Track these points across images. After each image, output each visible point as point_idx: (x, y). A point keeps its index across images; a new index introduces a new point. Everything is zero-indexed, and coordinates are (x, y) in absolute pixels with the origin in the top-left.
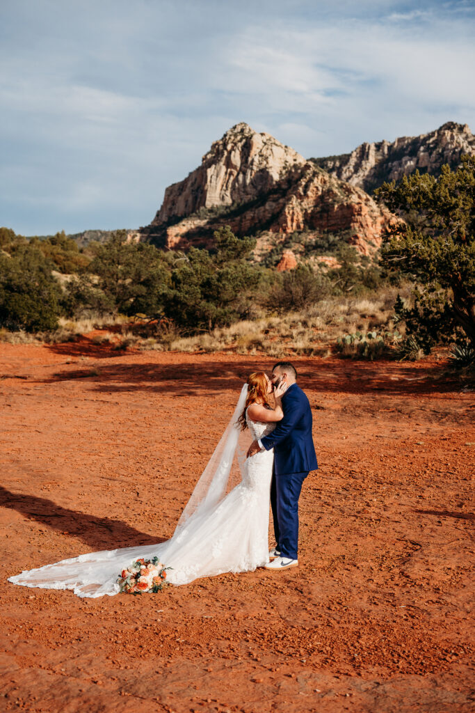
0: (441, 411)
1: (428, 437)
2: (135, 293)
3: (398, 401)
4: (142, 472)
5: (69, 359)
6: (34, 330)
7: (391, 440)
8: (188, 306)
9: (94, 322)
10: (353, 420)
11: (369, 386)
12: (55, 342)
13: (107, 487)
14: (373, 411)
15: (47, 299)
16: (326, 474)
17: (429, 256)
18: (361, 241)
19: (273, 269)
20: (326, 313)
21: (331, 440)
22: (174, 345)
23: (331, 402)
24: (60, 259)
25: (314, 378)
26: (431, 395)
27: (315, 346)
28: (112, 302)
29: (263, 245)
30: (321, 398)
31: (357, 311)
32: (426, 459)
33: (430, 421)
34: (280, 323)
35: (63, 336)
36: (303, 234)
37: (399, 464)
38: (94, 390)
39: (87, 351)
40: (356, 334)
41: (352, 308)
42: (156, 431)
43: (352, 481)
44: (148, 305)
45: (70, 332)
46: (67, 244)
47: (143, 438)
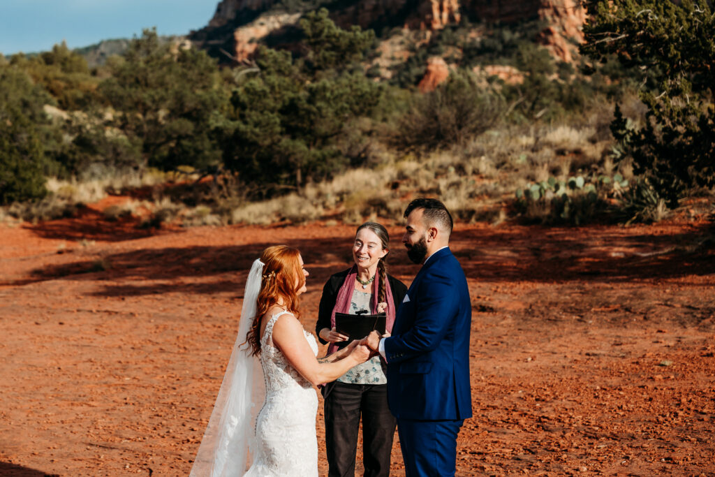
0: (701, 306)
1: (680, 353)
2: (175, 132)
3: (624, 293)
4: (163, 432)
5: (63, 245)
6: (6, 201)
7: (614, 361)
8: (260, 147)
9: (106, 183)
10: (546, 328)
11: (573, 269)
12: (40, 218)
13: (97, 461)
14: (581, 311)
15: (27, 147)
16: (495, 424)
17: (668, 32)
18: (557, 38)
19: (412, 91)
20: (496, 150)
21: (506, 365)
22: (239, 215)
23: (506, 297)
24: (59, 86)
25: (477, 260)
26: (682, 280)
27: (478, 205)
28: (138, 150)
29: (394, 51)
30: (488, 292)
31: (549, 144)
32: (677, 391)
33: (683, 325)
34: (417, 170)
35: (55, 208)
36: (461, 31)
37: (628, 402)
38: (97, 294)
39: (94, 232)
40: (549, 182)
41: (541, 139)
42: (195, 359)
43: (542, 435)
44: (198, 152)
45: (65, 202)
46: (71, 62)
47: (171, 371)
